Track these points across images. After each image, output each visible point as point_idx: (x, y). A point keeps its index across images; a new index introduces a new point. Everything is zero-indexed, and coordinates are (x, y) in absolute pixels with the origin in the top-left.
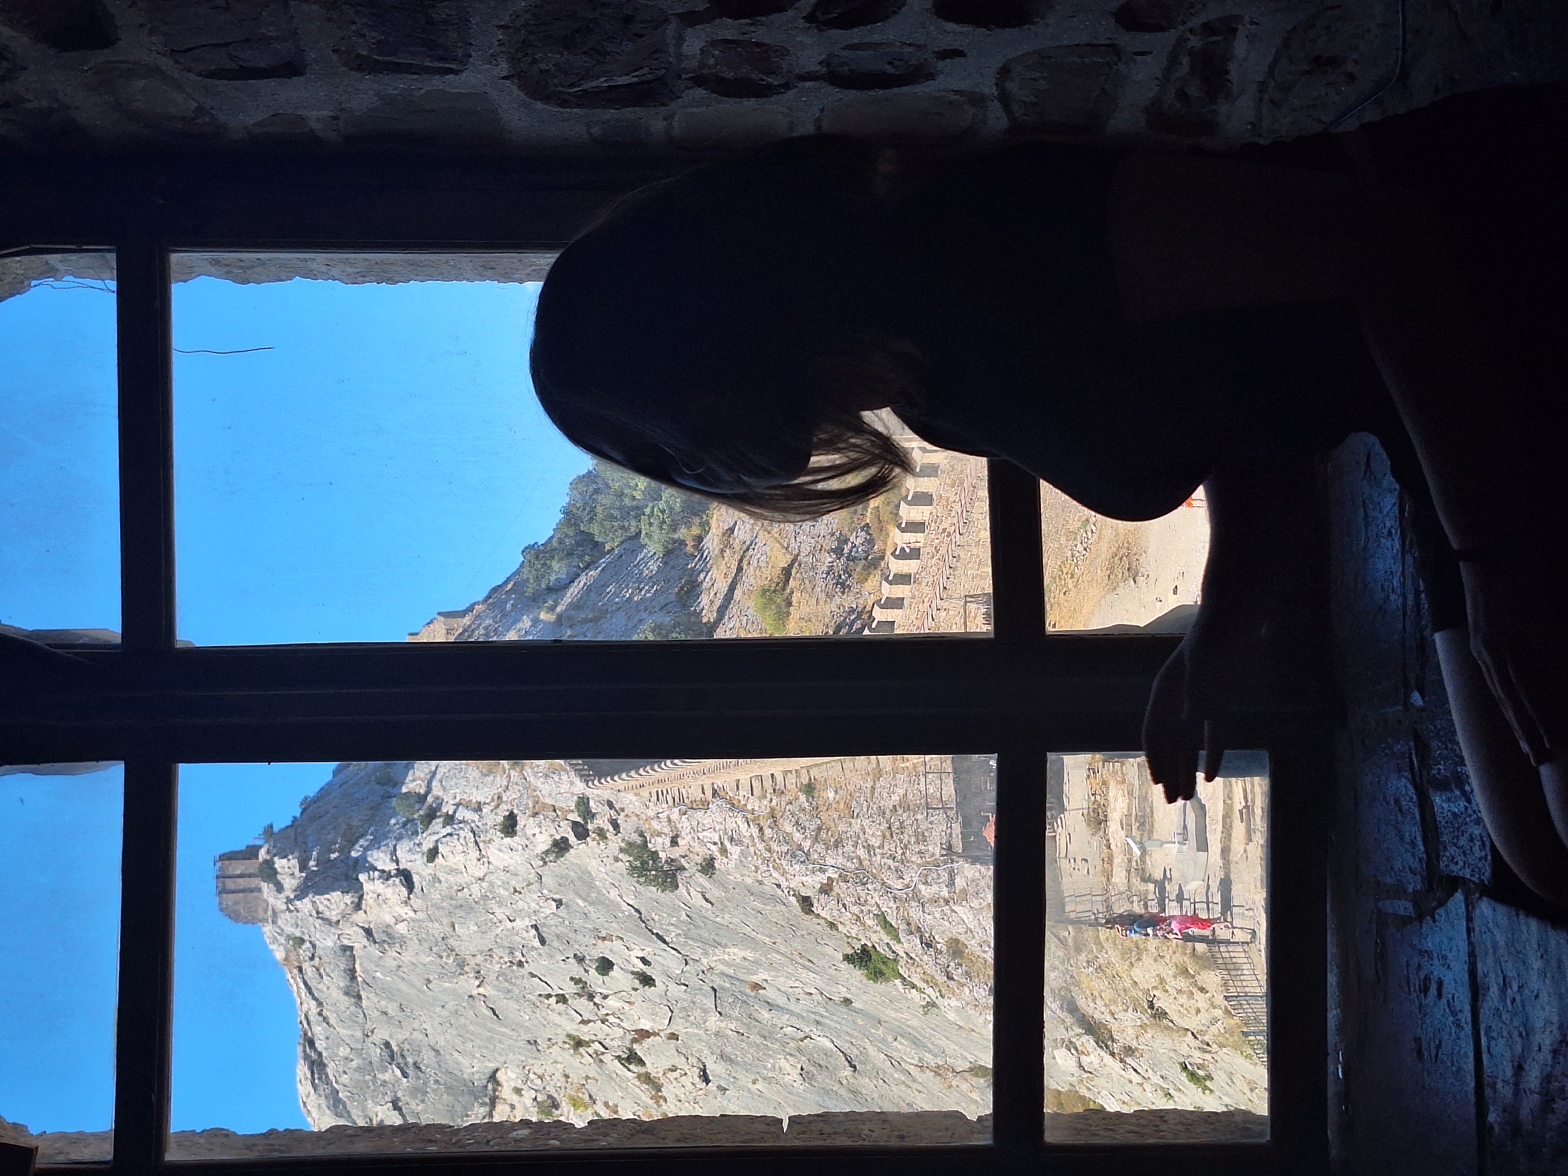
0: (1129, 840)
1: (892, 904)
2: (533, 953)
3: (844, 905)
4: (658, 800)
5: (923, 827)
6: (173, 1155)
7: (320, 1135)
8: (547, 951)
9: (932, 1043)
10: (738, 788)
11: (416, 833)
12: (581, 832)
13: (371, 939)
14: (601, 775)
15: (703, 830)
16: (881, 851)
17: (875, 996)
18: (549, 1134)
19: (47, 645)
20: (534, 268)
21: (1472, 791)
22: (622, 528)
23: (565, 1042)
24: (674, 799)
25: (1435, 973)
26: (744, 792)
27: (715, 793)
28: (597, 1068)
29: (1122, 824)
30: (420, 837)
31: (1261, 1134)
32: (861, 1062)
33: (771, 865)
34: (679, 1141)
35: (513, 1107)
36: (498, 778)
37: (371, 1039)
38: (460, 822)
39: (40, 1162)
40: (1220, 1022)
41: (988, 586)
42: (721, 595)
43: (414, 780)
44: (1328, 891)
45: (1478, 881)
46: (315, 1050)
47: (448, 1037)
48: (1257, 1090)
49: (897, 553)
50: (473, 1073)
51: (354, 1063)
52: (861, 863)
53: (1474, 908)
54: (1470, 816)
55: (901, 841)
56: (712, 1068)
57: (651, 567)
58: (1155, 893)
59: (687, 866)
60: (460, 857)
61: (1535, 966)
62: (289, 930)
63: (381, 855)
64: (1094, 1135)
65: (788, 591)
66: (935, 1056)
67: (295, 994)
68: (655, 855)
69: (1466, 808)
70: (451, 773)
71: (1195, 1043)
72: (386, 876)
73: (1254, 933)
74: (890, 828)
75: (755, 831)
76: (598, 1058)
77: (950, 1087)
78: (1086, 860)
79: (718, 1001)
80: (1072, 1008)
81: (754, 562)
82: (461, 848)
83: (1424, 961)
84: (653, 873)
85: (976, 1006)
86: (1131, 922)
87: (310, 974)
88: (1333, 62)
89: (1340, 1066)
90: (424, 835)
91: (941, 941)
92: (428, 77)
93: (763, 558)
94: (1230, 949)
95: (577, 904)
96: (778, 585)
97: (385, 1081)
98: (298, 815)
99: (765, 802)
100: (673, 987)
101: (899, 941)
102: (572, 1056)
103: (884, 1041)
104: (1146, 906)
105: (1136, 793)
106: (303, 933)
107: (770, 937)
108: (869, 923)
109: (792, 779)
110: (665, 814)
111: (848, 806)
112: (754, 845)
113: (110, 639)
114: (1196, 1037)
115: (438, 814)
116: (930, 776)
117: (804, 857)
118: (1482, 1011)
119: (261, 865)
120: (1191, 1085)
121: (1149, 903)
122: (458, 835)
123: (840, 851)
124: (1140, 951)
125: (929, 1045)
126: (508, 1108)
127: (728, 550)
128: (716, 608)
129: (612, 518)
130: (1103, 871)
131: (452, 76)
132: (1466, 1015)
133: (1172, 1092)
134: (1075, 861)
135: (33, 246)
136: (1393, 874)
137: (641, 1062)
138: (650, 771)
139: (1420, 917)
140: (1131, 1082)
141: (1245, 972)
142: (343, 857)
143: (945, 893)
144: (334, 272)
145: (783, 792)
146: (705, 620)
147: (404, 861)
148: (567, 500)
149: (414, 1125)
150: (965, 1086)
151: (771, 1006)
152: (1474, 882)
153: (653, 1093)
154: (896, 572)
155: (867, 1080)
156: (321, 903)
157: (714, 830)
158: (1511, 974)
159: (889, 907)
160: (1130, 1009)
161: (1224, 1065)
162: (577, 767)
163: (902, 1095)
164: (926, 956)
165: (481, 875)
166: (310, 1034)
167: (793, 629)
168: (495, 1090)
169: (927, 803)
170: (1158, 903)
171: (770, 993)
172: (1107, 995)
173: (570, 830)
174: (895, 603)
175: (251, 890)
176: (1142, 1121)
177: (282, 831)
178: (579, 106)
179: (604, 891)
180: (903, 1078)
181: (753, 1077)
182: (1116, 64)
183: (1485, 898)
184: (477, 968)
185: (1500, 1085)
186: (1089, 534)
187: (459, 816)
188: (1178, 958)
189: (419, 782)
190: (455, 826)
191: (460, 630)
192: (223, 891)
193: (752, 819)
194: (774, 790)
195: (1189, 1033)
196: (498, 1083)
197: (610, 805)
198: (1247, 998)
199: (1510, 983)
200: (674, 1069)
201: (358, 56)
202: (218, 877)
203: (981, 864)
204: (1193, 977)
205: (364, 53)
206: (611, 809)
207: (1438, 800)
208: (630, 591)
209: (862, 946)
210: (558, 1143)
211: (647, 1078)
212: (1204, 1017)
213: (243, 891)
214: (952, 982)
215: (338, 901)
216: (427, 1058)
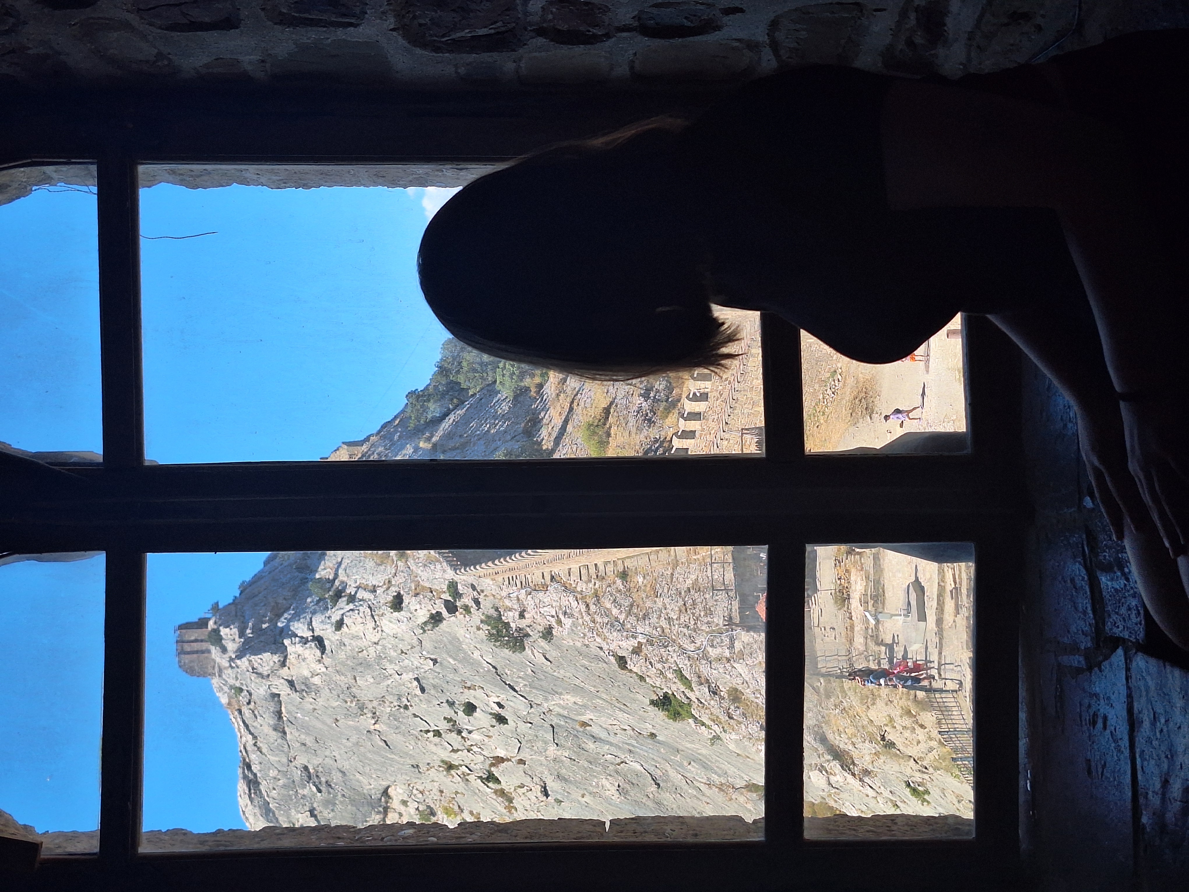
0: (867, 614)
1: (686, 662)
2: (416, 699)
3: (650, 663)
4: (509, 583)
5: (710, 604)
6: (145, 848)
7: (255, 834)
8: (427, 698)
9: (717, 767)
10: (570, 575)
11: (327, 609)
12: (451, 608)
13: (293, 689)
14: (466, 564)
15: (544, 606)
16: (678, 622)
17: (674, 731)
18: (428, 833)
19: (47, 463)
20: (414, 176)
21: (1130, 572)
22: (482, 378)
23: (440, 766)
24: (521, 582)
25: (1102, 711)
26: (574, 577)
27: (552, 578)
28: (464, 785)
29: (861, 602)
30: (329, 612)
31: (968, 833)
32: (663, 781)
33: (595, 633)
34: (526, 838)
35: (401, 815)
36: (389, 567)
37: (293, 764)
38: (361, 600)
39: (44, 854)
40: (935, 750)
41: (760, 421)
42: (556, 429)
43: (325, 569)
44: (1020, 649)
45: (1134, 640)
46: (252, 772)
47: (352, 762)
48: (963, 802)
49: (691, 396)
50: (370, 789)
51: (280, 781)
52: (663, 631)
53: (1131, 661)
54: (1128, 591)
55: (693, 614)
56: (552, 785)
57: (504, 408)
58: (886, 653)
59: (531, 633)
60: (360, 627)
61: (1178, 705)
62: (231, 682)
63: (301, 625)
64: (841, 833)
65: (608, 426)
66: (719, 776)
67: (236, 730)
68: (507, 625)
69: (1125, 585)
70: (353, 563)
71: (916, 767)
72: (304, 641)
73: (961, 684)
74: (685, 604)
75: (583, 608)
76: (464, 778)
77: (731, 799)
78: (834, 629)
79: (556, 736)
80: (823, 740)
81: (582, 404)
82: (360, 620)
83: (1093, 702)
84: (507, 638)
85: (750, 739)
86: (867, 675)
87: (247, 715)
88: (1026, 17)
89: (1028, 781)
90: (333, 610)
91: (723, 689)
92: (333, 29)
93: (589, 400)
94: (943, 695)
95: (449, 662)
96: (600, 421)
97: (304, 795)
98: (238, 595)
99: (591, 585)
100: (521, 724)
101: (692, 690)
102: (445, 776)
103: (681, 765)
104: (879, 663)
105: (872, 577)
106: (242, 684)
107: (594, 687)
108: (670, 675)
109: (610, 568)
110: (515, 595)
111: (654, 589)
112: (582, 618)
113: (94, 459)
114: (916, 762)
115: (343, 594)
116: (715, 565)
117: (621, 627)
118: (1137, 739)
119: (210, 633)
120: (914, 799)
121: (882, 661)
122: (358, 610)
123: (647, 622)
124: (874, 697)
125: (715, 768)
126: (397, 816)
127: (562, 395)
128: (552, 439)
129: (475, 370)
130: (847, 637)
131: (352, 28)
132: (1125, 743)
133: (899, 803)
134: (825, 629)
135: (34, 160)
136: (1069, 636)
137: (497, 781)
138: (503, 562)
139: (1090, 669)
140: (868, 796)
141: (954, 713)
142: (272, 627)
143: (727, 653)
144: (263, 180)
145: (604, 578)
146: (544, 448)
147: (318, 630)
148: (440, 357)
149: (328, 826)
150: (742, 799)
151: (595, 739)
152: (1131, 641)
153: (507, 804)
154: (689, 411)
155: (668, 794)
156: (255, 661)
157: (552, 606)
158: (1159, 709)
159: (684, 664)
160: (867, 741)
161: (938, 783)
162: (448, 559)
163: (695, 806)
164: (712, 702)
165: (376, 640)
166: (247, 760)
167: (611, 453)
168: (387, 802)
169: (713, 586)
170: (888, 661)
171: (594, 730)
172: (850, 731)
173: (443, 606)
174: (690, 435)
175: (203, 652)
176: (878, 823)
177: (225, 607)
178: (449, 52)
179: (470, 653)
180: (695, 793)
181: (582, 792)
182: (859, 18)
183: (1140, 654)
184: (374, 710)
185: (1150, 794)
186: (836, 382)
187: (359, 595)
188: (903, 702)
189: (329, 570)
190: (356, 603)
191: (360, 455)
192: (181, 652)
193: (581, 597)
194: (597, 576)
195: (912, 759)
196: (389, 797)
197: (474, 588)
198: (956, 733)
199: (1159, 717)
200: (522, 786)
201: (281, 13)
202: (177, 642)
203: (754, 632)
204: (915, 716)
205: (285, 11)
206: (474, 590)
207: (1104, 579)
208: (488, 426)
209: (664, 693)
210: (436, 839)
211: (502, 793)
212: (923, 747)
213: (197, 652)
214: (732, 721)
215: (268, 659)
216: (336, 777)
